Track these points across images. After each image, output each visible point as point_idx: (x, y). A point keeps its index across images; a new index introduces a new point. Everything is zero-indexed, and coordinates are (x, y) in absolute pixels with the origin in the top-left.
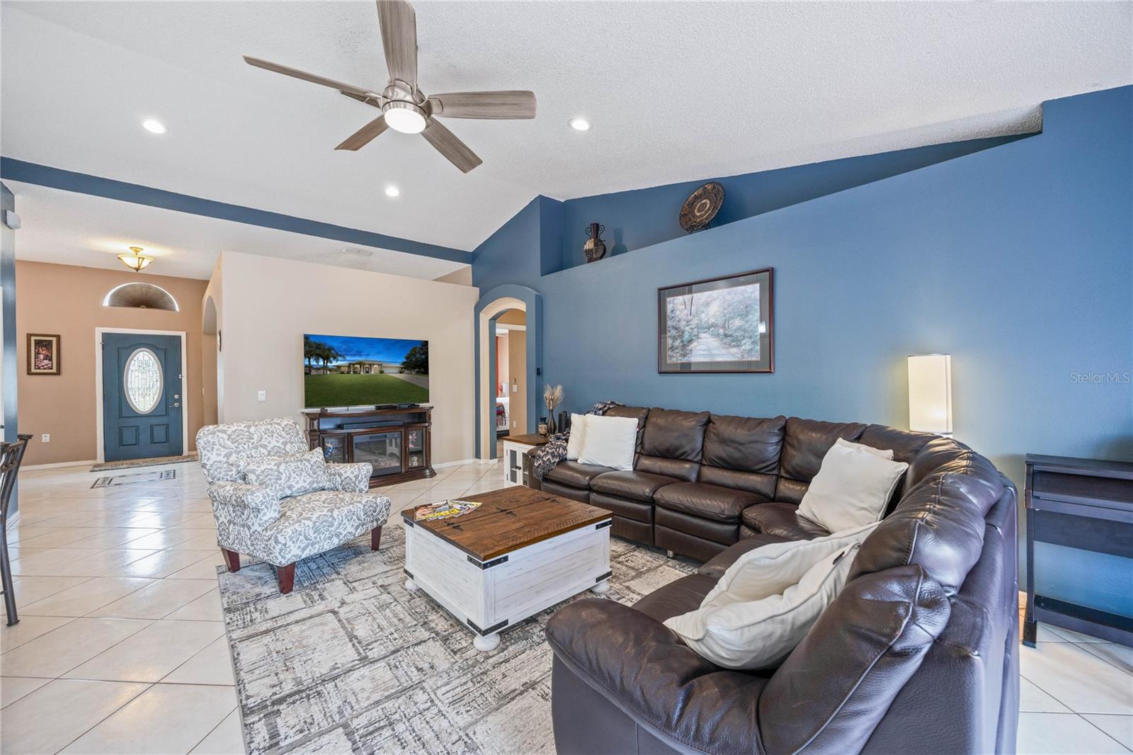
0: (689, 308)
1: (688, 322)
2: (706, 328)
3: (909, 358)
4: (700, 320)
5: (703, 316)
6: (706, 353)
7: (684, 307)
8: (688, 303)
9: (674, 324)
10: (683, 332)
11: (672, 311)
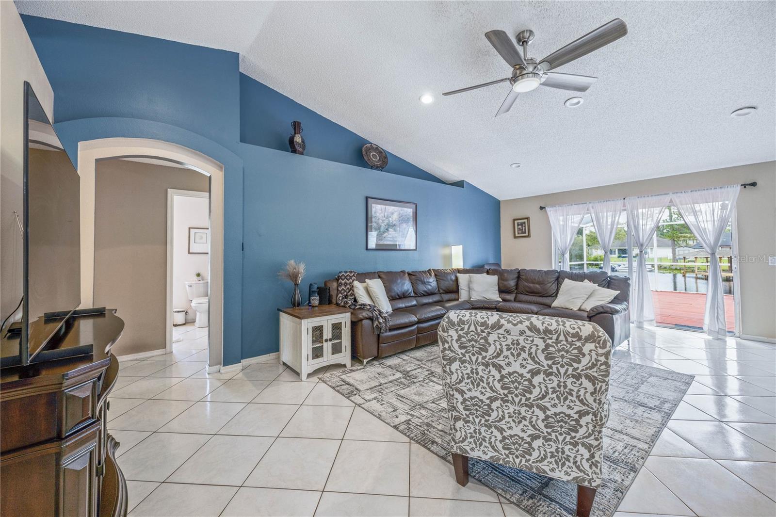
0: (384, 213)
1: (383, 221)
2: (392, 226)
3: (453, 247)
4: (389, 221)
5: (390, 219)
6: (392, 239)
7: (381, 212)
8: (383, 210)
9: (376, 220)
10: (381, 226)
11: (375, 213)
